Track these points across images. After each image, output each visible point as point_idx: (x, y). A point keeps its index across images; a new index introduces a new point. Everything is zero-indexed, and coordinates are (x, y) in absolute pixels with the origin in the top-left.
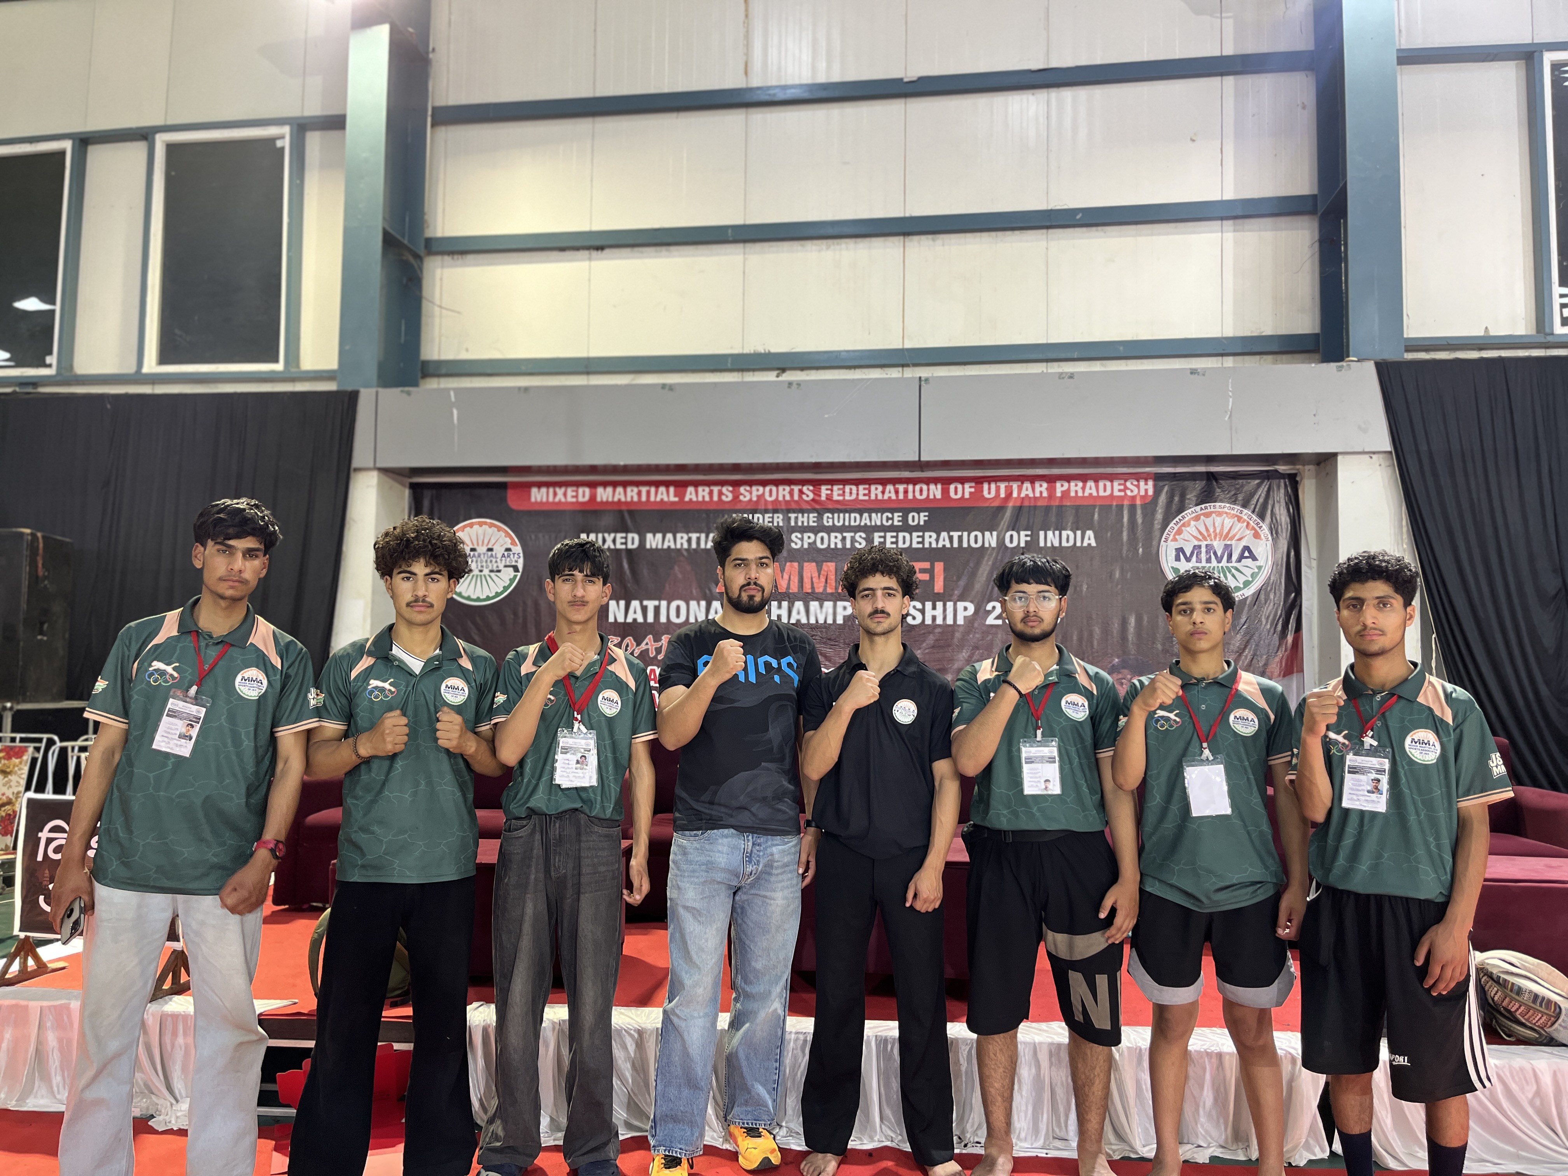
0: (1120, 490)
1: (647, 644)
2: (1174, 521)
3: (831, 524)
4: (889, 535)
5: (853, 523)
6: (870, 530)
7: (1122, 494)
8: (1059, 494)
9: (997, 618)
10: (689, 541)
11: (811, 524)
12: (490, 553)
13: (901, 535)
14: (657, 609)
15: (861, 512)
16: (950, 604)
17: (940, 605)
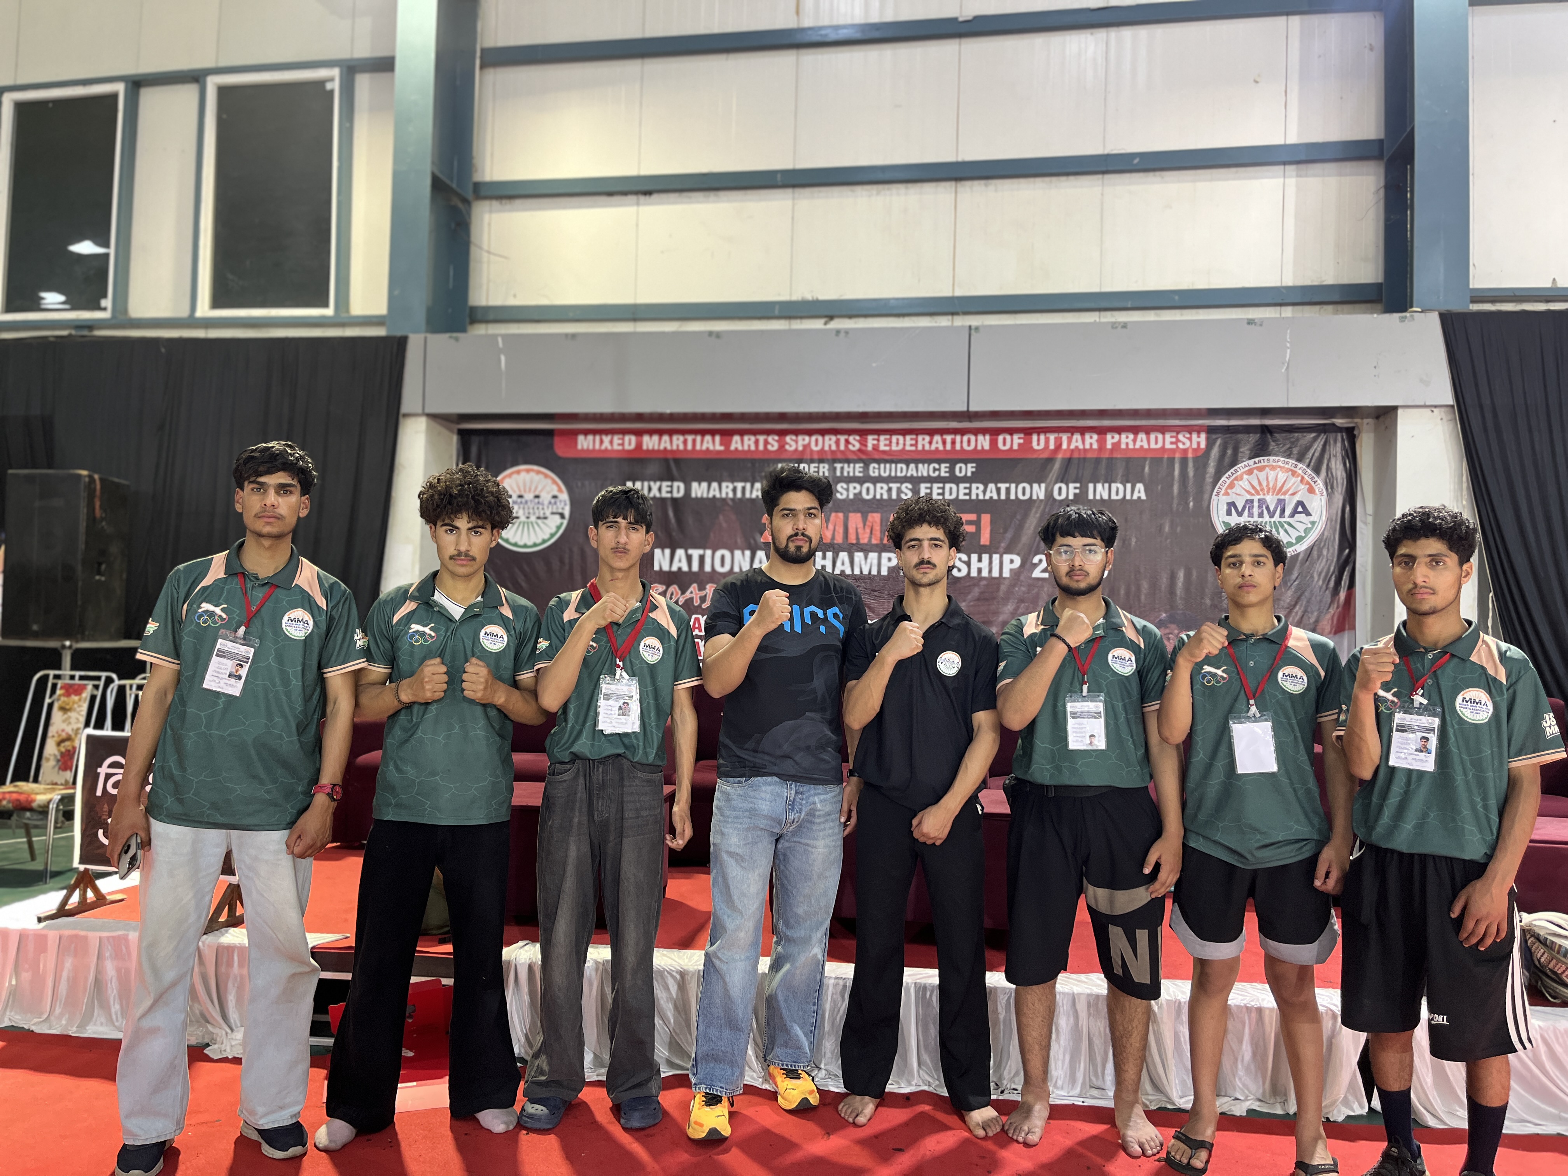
0: (1172, 443)
1: (691, 593)
2: (1227, 475)
3: (876, 474)
4: (935, 486)
5: (899, 474)
6: (915, 481)
7: (1174, 446)
8: (1109, 446)
9: (1044, 571)
10: (734, 490)
11: (857, 474)
12: (536, 500)
13: (948, 486)
14: (702, 558)
15: (907, 463)
16: (996, 557)
17: (985, 557)
